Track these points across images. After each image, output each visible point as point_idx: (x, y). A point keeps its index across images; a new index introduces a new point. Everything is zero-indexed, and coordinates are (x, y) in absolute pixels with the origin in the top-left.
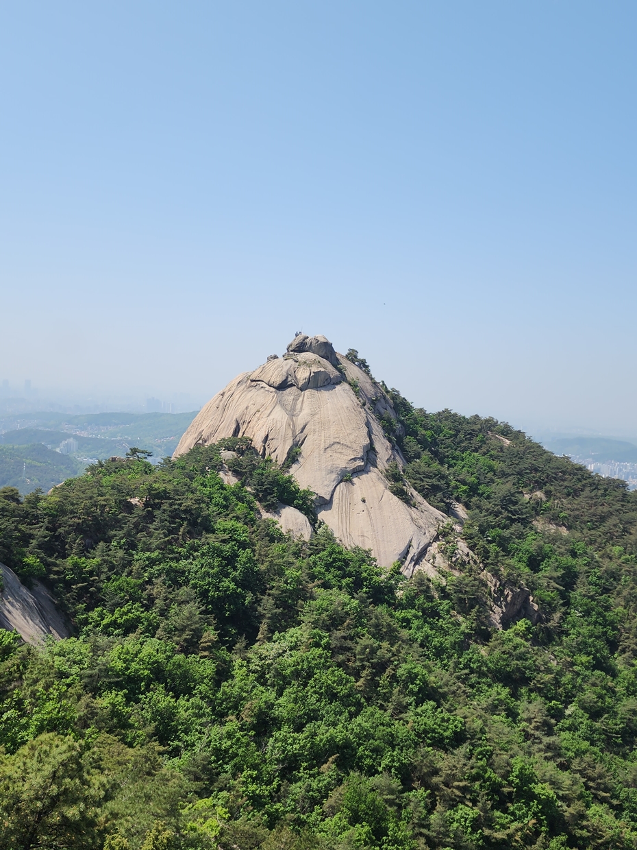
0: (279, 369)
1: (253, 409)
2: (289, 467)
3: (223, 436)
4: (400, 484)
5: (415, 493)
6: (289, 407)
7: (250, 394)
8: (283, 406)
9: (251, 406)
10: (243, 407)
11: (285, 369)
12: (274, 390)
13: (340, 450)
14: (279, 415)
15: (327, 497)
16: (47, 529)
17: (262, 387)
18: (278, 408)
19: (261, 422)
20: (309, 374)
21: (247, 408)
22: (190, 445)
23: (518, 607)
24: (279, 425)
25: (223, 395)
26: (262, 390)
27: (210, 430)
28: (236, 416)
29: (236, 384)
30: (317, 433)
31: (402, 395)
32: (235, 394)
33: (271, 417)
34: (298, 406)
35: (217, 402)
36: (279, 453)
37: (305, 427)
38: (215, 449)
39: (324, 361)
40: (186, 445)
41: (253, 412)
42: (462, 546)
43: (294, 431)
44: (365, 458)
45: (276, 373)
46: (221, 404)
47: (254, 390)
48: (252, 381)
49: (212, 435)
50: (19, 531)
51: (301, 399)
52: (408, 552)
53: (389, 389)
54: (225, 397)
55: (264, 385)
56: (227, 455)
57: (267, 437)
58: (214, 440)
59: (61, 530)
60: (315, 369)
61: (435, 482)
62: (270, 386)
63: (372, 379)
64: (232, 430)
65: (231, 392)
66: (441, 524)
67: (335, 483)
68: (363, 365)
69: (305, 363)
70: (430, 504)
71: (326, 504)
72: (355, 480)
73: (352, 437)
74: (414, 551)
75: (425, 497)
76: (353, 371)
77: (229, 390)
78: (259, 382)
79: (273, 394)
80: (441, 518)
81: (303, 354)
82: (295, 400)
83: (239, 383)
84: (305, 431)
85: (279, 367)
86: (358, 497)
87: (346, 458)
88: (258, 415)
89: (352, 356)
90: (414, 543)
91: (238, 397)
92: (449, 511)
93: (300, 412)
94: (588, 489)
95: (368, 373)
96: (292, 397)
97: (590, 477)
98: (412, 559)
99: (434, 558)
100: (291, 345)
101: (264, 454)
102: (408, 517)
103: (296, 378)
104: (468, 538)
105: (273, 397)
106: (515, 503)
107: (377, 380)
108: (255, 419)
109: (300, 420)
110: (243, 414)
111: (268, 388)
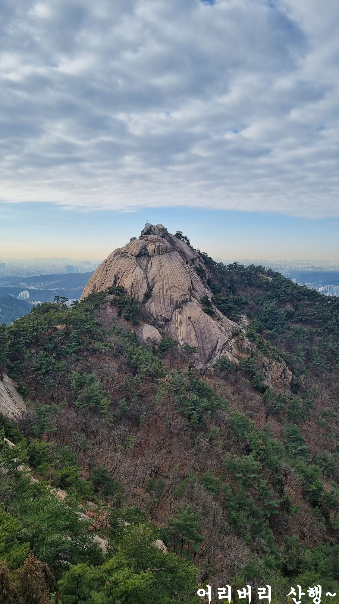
0: (137, 246)
3: (107, 286)
4: (209, 308)
5: (219, 312)
6: (144, 267)
7: (121, 261)
8: (141, 267)
9: (122, 268)
10: (117, 269)
11: (140, 245)
12: (134, 258)
13: (175, 291)
14: (139, 272)
17: (128, 256)
20: (154, 247)
21: (120, 269)
22: (89, 292)
23: (280, 373)
27: (100, 283)
28: (115, 273)
29: (113, 256)
30: (161, 281)
31: (209, 256)
32: (113, 261)
33: (134, 274)
34: (149, 266)
35: (103, 266)
36: (140, 294)
37: (154, 278)
38: (103, 294)
39: (162, 239)
41: (123, 270)
42: (247, 343)
43: (147, 281)
44: (189, 294)
45: (135, 248)
46: (105, 268)
47: (123, 259)
48: (122, 253)
49: (101, 286)
52: (216, 346)
53: (201, 253)
54: (107, 264)
56: (111, 297)
57: (132, 285)
58: (102, 289)
60: (157, 244)
63: (192, 248)
64: (112, 283)
66: (234, 329)
67: (172, 310)
68: (185, 240)
69: (152, 241)
70: (228, 318)
71: (168, 322)
73: (182, 283)
74: (219, 346)
75: (224, 314)
76: (180, 244)
77: (110, 259)
78: (126, 254)
80: (234, 325)
81: (150, 236)
82: (148, 263)
84: (155, 281)
86: (186, 316)
87: (178, 295)
88: (126, 273)
89: (179, 235)
90: (220, 341)
92: (238, 321)
93: (151, 269)
95: (188, 244)
96: (146, 261)
98: (219, 350)
100: (143, 231)
101: (131, 295)
102: (216, 326)
103: (147, 250)
105: (135, 262)
109: (151, 275)
110: (118, 273)
111: (131, 257)
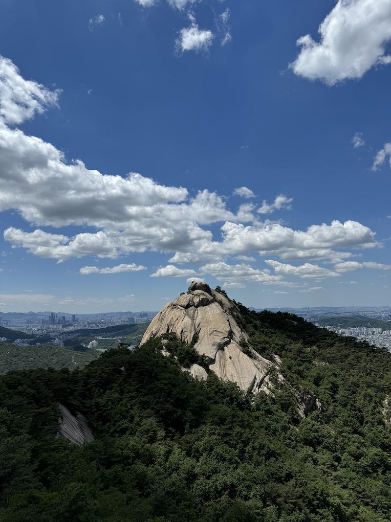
1: (175, 319)
2: (194, 345)
3: (162, 332)
4: (246, 348)
5: (255, 352)
6: (191, 316)
7: (173, 312)
8: (189, 316)
9: (174, 317)
10: (170, 318)
11: (188, 298)
12: (183, 308)
13: (217, 334)
14: (187, 320)
15: (213, 358)
16: (83, 386)
18: (186, 317)
19: (179, 324)
20: (199, 300)
21: (172, 318)
22: (148, 338)
23: (312, 405)
24: (187, 325)
26: (179, 309)
27: (156, 331)
28: (168, 322)
30: (206, 327)
31: (243, 305)
33: (183, 322)
34: (196, 315)
36: (189, 338)
37: (199, 324)
38: (159, 339)
39: (206, 293)
40: (146, 338)
42: (281, 377)
43: (194, 327)
44: (229, 337)
45: (184, 301)
46: (160, 318)
47: (175, 310)
48: (174, 305)
49: (157, 332)
50: (70, 388)
51: (196, 312)
52: (255, 382)
53: (237, 303)
54: (162, 314)
55: (179, 307)
56: (165, 341)
57: (182, 331)
58: (158, 335)
59: (89, 386)
60: (202, 297)
61: (263, 345)
63: (229, 299)
64: (166, 330)
65: (165, 311)
66: (269, 366)
67: (216, 351)
68: (223, 293)
69: (197, 295)
70: (263, 357)
71: (212, 361)
72: (225, 348)
73: (222, 327)
74: (258, 381)
75: (260, 354)
76: (220, 296)
78: (177, 306)
80: (268, 363)
81: (196, 291)
82: (194, 312)
83: (168, 307)
84: (200, 327)
85: (185, 298)
86: (227, 357)
87: (220, 338)
88: (177, 321)
89: (218, 290)
90: (257, 377)
91: (168, 313)
92: (272, 359)
93: (197, 317)
94: (337, 343)
95: (226, 296)
96: (192, 311)
97: (337, 336)
98: (257, 386)
99: (268, 384)
100: (190, 287)
101: (181, 340)
102: (253, 364)
103: (194, 302)
104: (282, 372)
105: (184, 312)
106: (303, 353)
107: (231, 299)
108: (176, 323)
109: (197, 322)
110: (171, 321)
111: (181, 308)
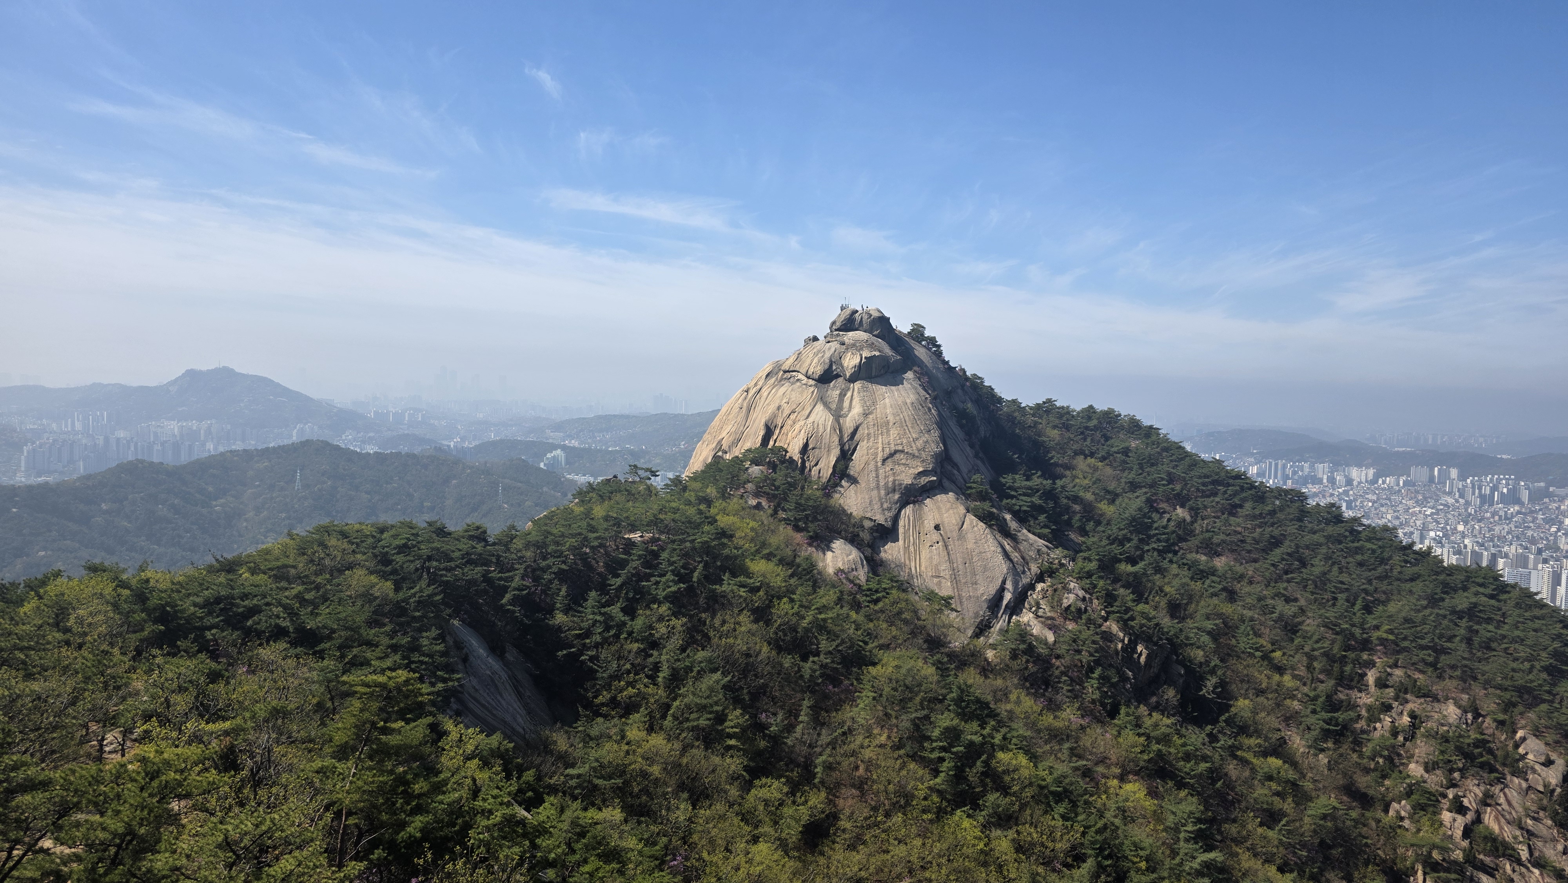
0: (820, 355)
1: (786, 410)
2: (836, 485)
3: (748, 445)
4: (987, 506)
5: (1009, 518)
6: (834, 406)
7: (783, 390)
8: (826, 405)
9: (784, 406)
10: (773, 408)
11: (828, 355)
12: (811, 382)
13: (903, 461)
14: (821, 416)
15: (889, 525)
17: (798, 380)
18: (820, 407)
19: (797, 427)
20: (858, 360)
21: (779, 408)
22: (706, 458)
23: (1156, 670)
24: (821, 430)
25: (747, 391)
26: (798, 384)
27: (732, 439)
28: (766, 418)
29: (764, 377)
30: (872, 439)
31: (987, 383)
32: (763, 390)
33: (811, 420)
34: (846, 404)
35: (740, 400)
36: (823, 467)
37: (855, 432)
38: (739, 464)
39: (879, 342)
40: (701, 459)
41: (786, 412)
43: (841, 437)
44: (938, 471)
45: (816, 360)
46: (745, 405)
47: (787, 384)
48: (785, 372)
49: (733, 445)
51: (849, 394)
52: (1001, 598)
53: (969, 376)
54: (750, 395)
55: (800, 376)
56: (754, 472)
57: (806, 445)
58: (737, 452)
60: (866, 354)
61: (1035, 501)
62: (809, 378)
63: (945, 363)
64: (760, 438)
65: (758, 387)
66: (1046, 558)
67: (899, 506)
68: (933, 345)
69: (854, 345)
70: (1029, 531)
71: (888, 534)
72: (926, 501)
73: (920, 443)
74: (1009, 596)
75: (1022, 523)
76: (920, 354)
77: (756, 385)
78: (794, 374)
79: (812, 389)
80: (1046, 550)
81: (851, 334)
82: (842, 395)
83: (767, 376)
84: (857, 437)
85: (819, 351)
86: (929, 524)
87: (912, 471)
88: (793, 417)
89: (917, 334)
90: (1009, 585)
91: (766, 394)
92: (1056, 540)
93: (849, 411)
94: (1248, 505)
95: (939, 354)
96: (838, 392)
97: (1252, 486)
98: (1007, 607)
99: (1038, 605)
100: (834, 323)
101: (803, 469)
102: (999, 550)
103: (843, 367)
104: (1083, 576)
105: (813, 392)
107: (952, 364)
108: (789, 422)
109: (849, 423)
110: (774, 416)
111: (805, 381)
